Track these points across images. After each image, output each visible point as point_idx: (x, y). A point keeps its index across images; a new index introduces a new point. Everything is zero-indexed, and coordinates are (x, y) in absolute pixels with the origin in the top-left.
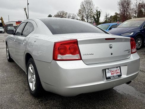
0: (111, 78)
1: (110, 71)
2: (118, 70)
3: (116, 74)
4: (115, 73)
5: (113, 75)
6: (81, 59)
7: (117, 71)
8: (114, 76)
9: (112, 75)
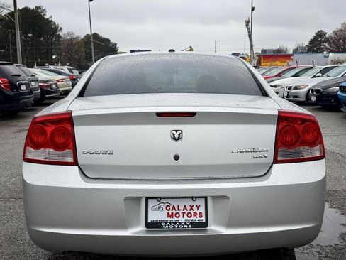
0: (161, 227)
1: (164, 207)
2: (198, 207)
3: (186, 217)
4: (183, 213)
5: (175, 218)
6: (75, 163)
7: (191, 209)
8: (174, 223)
9: (169, 219)
